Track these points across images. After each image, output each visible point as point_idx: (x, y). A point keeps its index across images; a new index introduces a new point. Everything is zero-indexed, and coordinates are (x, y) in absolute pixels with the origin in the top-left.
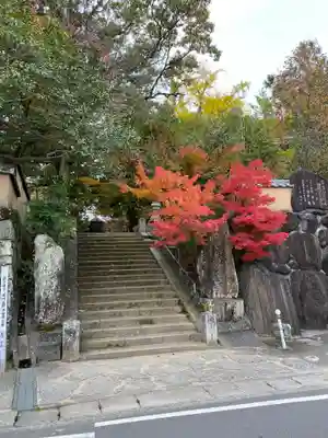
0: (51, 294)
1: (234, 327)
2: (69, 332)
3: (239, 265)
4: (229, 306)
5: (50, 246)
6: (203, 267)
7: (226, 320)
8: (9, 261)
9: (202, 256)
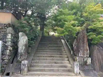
0: (22, 51)
1: (86, 68)
2: (24, 65)
3: (90, 45)
4: (85, 60)
5: (23, 36)
6: (75, 45)
7: (83, 65)
8: (10, 40)
9: (75, 41)
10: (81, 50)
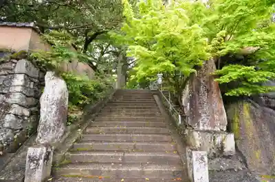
1: (225, 164)
5: (53, 79)
9: (188, 89)
10: (206, 113)
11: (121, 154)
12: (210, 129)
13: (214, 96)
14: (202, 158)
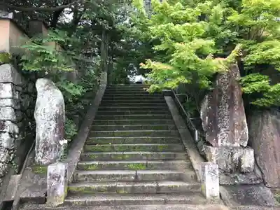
0: (49, 136)
1: (240, 179)
6: (207, 114)
7: (231, 172)
9: (207, 101)
10: (225, 127)
11: (134, 173)
12: (228, 144)
13: (236, 108)
14: (214, 172)
